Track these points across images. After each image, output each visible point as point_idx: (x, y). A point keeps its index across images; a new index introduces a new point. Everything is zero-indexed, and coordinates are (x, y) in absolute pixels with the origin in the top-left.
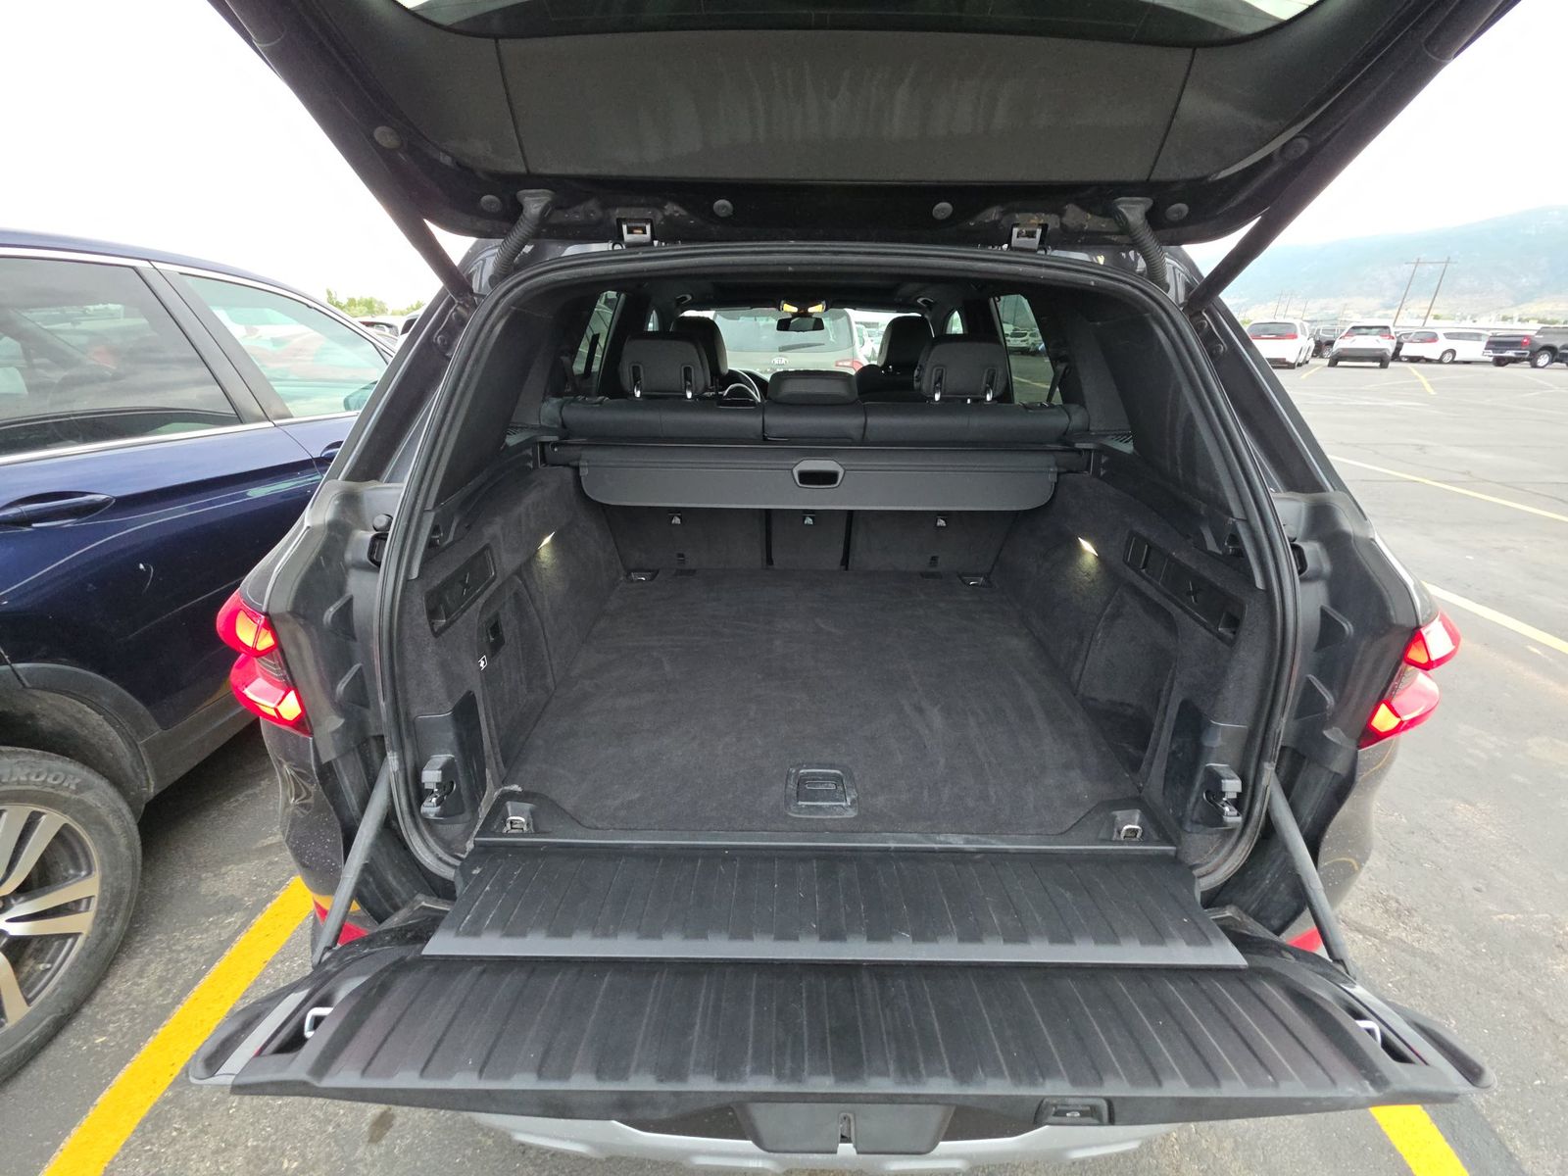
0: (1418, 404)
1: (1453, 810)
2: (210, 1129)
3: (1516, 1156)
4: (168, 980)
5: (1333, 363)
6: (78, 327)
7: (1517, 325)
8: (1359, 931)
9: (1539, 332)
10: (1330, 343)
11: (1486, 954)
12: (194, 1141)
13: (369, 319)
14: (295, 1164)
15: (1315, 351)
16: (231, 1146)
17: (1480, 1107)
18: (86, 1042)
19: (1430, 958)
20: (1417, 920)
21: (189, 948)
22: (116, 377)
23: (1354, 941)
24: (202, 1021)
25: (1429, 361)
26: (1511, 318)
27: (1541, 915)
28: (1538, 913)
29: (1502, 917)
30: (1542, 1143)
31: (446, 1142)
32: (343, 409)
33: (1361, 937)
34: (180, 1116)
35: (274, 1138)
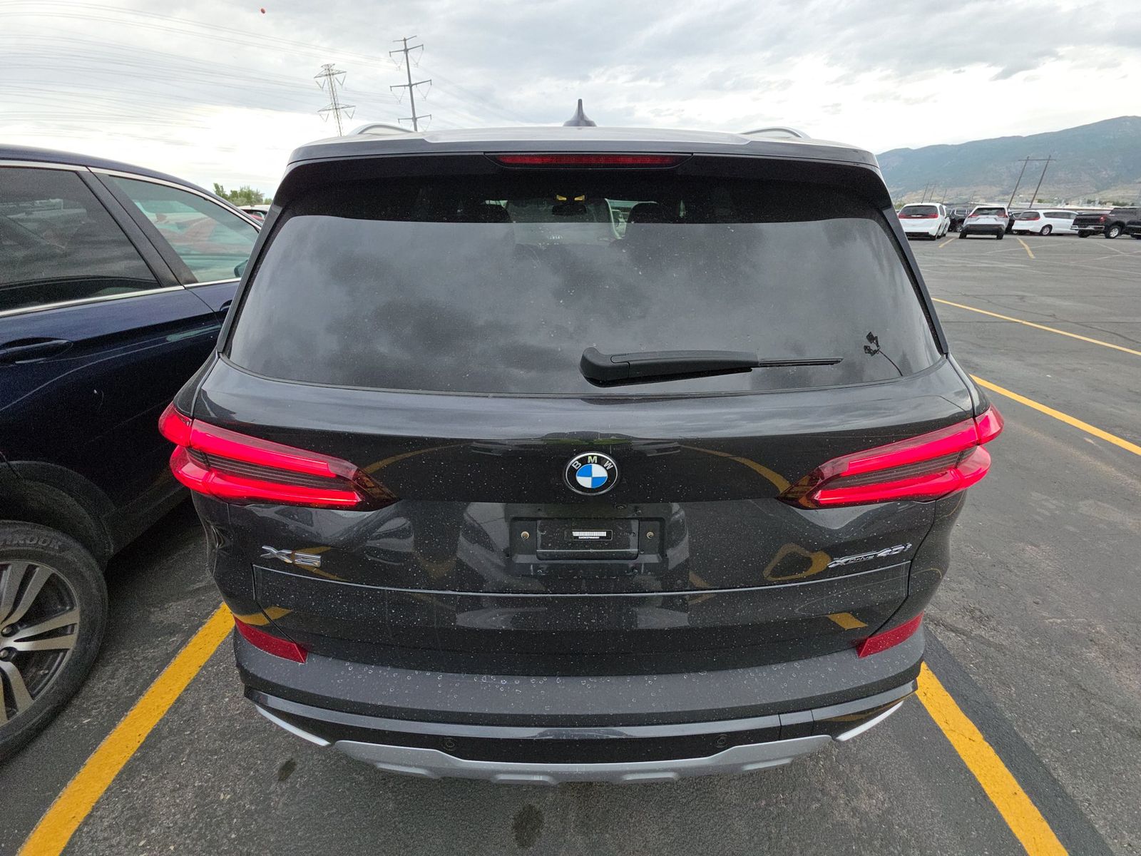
0: (1023, 266)
1: (1023, 550)
2: (168, 776)
3: (1059, 781)
4: (131, 680)
5: (963, 236)
6: (30, 217)
7: (1098, 207)
8: (953, 631)
9: (1112, 212)
10: (962, 221)
11: (1039, 645)
12: (157, 784)
13: (248, 207)
14: (229, 796)
15: (950, 227)
16: (183, 786)
17: (1030, 746)
18: (76, 722)
19: (1000, 648)
20: (993, 623)
21: (145, 658)
22: (65, 255)
23: (949, 637)
24: (158, 706)
25: (1032, 233)
26: (1094, 202)
27: (1079, 620)
28: (1077, 618)
29: (1051, 620)
30: (1079, 774)
31: (332, 779)
32: (234, 276)
33: (954, 634)
34: (147, 768)
35: (213, 780)
